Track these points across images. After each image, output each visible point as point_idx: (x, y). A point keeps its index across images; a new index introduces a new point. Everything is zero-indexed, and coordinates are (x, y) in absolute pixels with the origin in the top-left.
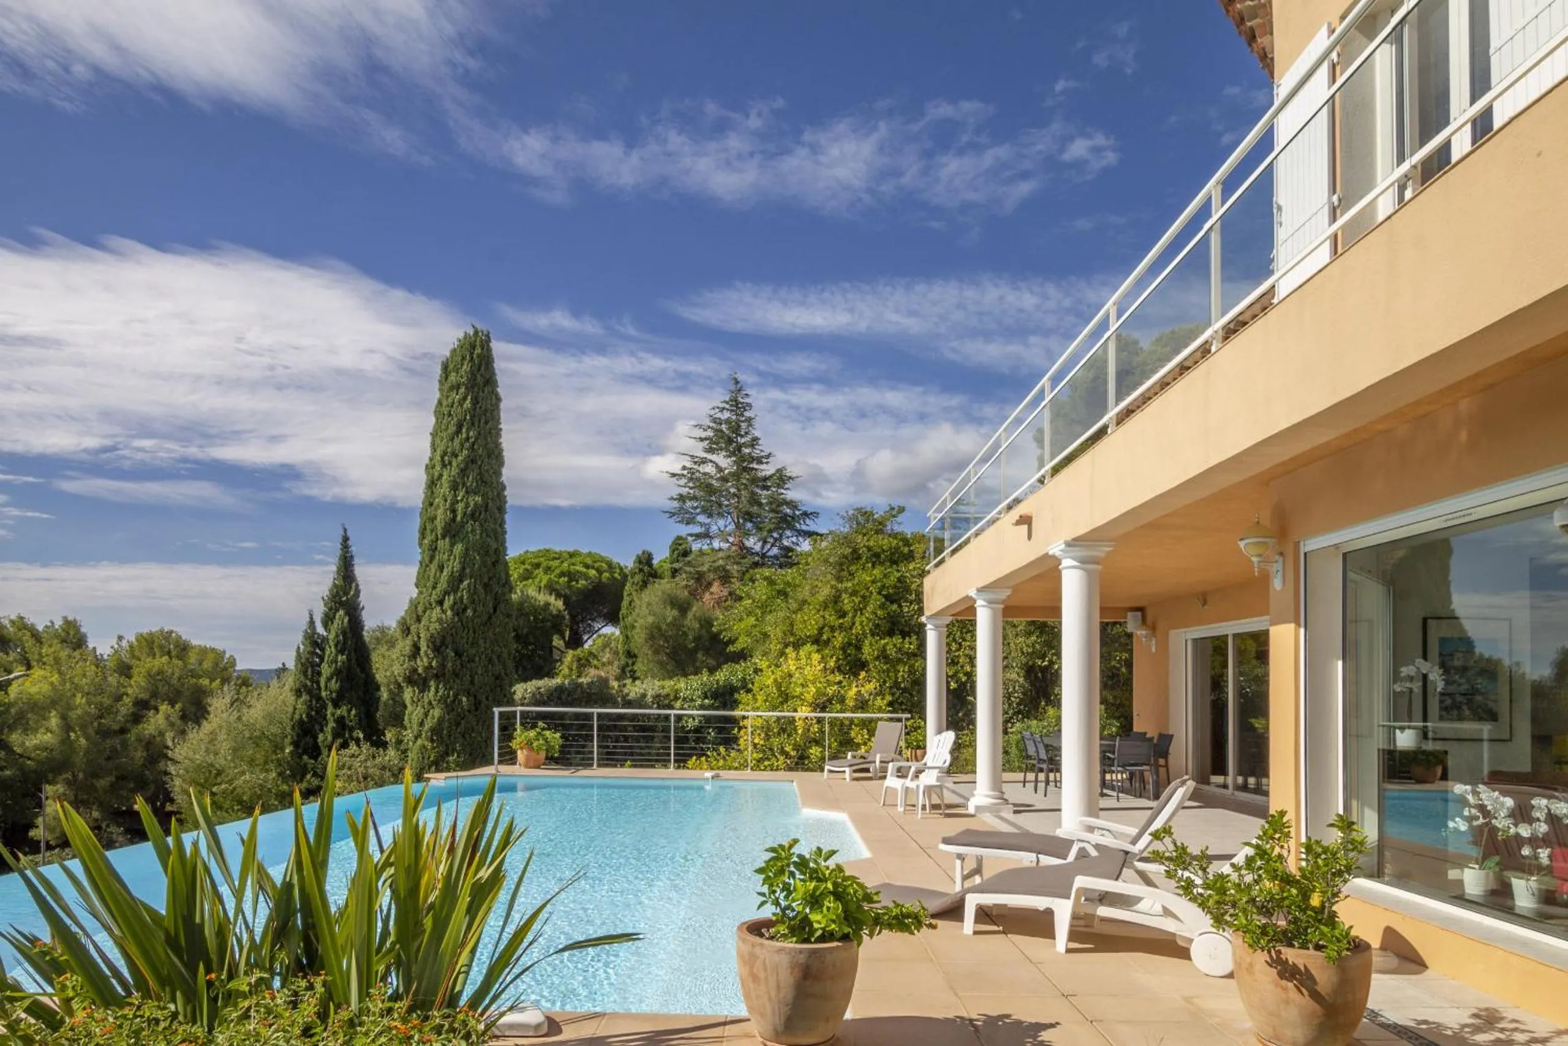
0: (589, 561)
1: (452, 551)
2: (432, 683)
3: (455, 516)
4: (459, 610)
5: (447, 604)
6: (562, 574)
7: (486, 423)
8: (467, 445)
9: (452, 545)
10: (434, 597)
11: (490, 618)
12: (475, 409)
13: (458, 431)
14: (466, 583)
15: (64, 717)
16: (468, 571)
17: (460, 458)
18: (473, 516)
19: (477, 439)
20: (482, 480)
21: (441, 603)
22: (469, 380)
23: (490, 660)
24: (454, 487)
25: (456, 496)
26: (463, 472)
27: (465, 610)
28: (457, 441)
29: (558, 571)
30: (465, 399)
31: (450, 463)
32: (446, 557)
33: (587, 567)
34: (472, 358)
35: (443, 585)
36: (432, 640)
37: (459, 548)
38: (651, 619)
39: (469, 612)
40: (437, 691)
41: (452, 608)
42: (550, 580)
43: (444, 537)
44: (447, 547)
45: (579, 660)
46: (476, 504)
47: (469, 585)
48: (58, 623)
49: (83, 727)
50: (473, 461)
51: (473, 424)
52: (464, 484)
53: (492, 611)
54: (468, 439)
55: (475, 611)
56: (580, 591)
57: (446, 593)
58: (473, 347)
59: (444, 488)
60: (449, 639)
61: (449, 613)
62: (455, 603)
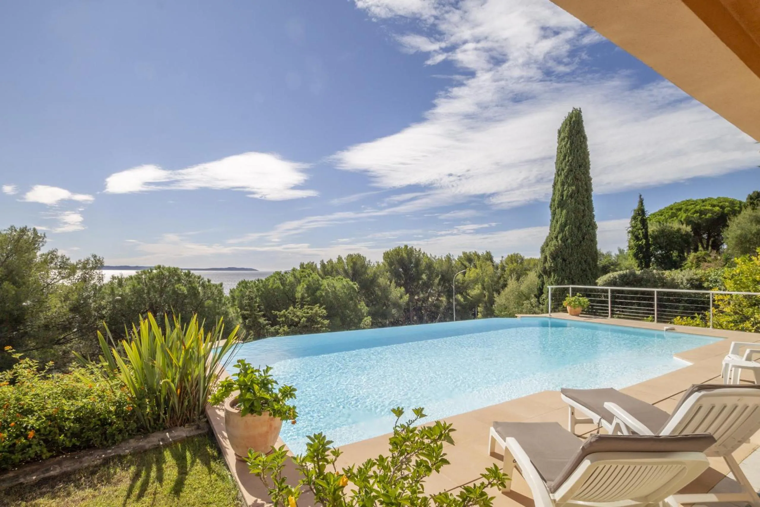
0: (715, 203)
1: (561, 213)
2: (552, 274)
3: (563, 198)
4: (564, 240)
5: (559, 238)
6: (696, 212)
7: (578, 151)
8: (568, 164)
9: (562, 211)
10: (554, 235)
11: (581, 242)
12: (571, 147)
13: (564, 159)
14: (567, 228)
15: (483, 285)
16: (568, 222)
17: (565, 171)
18: (571, 196)
19: (573, 160)
20: (576, 179)
21: (556, 237)
22: (569, 134)
23: (580, 263)
24: (563, 185)
25: (563, 188)
26: (566, 177)
27: (567, 240)
28: (564, 163)
29: (692, 211)
30: (567, 143)
31: (561, 174)
32: (559, 216)
33: (714, 206)
34: (570, 123)
35: (557, 229)
36: (551, 254)
37: (564, 212)
38: (739, 232)
39: (569, 241)
40: (554, 277)
41: (561, 240)
42: (687, 216)
43: (558, 208)
44: (560, 212)
45: (698, 258)
46: (573, 190)
47: (569, 228)
48: (485, 253)
49: (488, 289)
50: (571, 171)
51: (571, 153)
52: (567, 182)
53: (581, 239)
54: (568, 161)
55: (572, 240)
56: (707, 220)
57: (559, 233)
58: (571, 118)
59: (559, 186)
60: (559, 253)
61: (560, 242)
62: (563, 237)
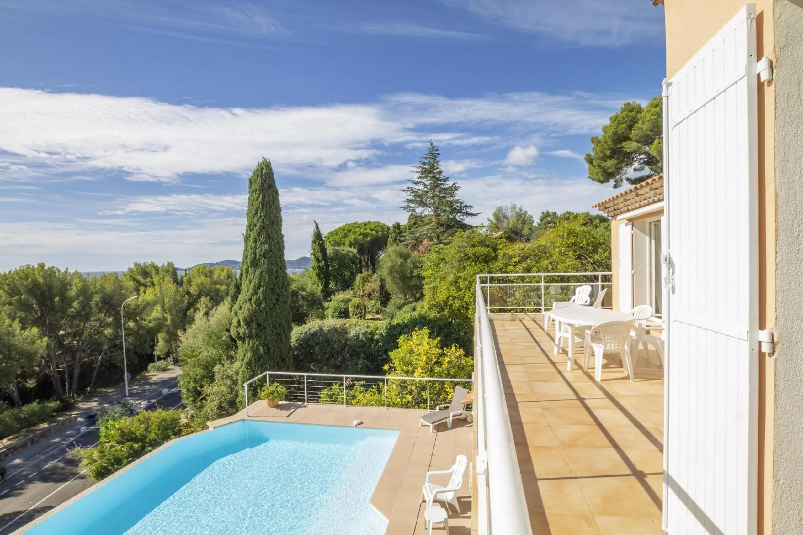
1: (255, 273)
2: (247, 340)
3: (256, 256)
4: (258, 303)
5: (253, 301)
7: (270, 207)
8: (260, 220)
9: (255, 271)
10: (248, 297)
11: (275, 305)
12: (264, 202)
13: (256, 213)
14: (261, 290)
16: (262, 283)
17: (257, 227)
18: (264, 256)
19: (265, 216)
20: (268, 237)
21: (250, 300)
22: (260, 187)
23: (275, 327)
24: (255, 241)
25: (256, 246)
26: (259, 234)
27: (261, 303)
28: (256, 219)
30: (259, 197)
31: (253, 230)
32: (252, 277)
34: (262, 175)
35: (251, 291)
36: (245, 319)
37: (258, 271)
39: (264, 304)
40: (249, 345)
41: (255, 303)
43: (251, 267)
44: (253, 271)
46: (265, 249)
47: (263, 291)
50: (264, 228)
51: (263, 209)
52: (260, 240)
53: (275, 302)
54: (261, 216)
55: (266, 303)
57: (252, 295)
58: (262, 169)
59: (251, 242)
60: (253, 318)
61: (254, 305)
62: (257, 300)
